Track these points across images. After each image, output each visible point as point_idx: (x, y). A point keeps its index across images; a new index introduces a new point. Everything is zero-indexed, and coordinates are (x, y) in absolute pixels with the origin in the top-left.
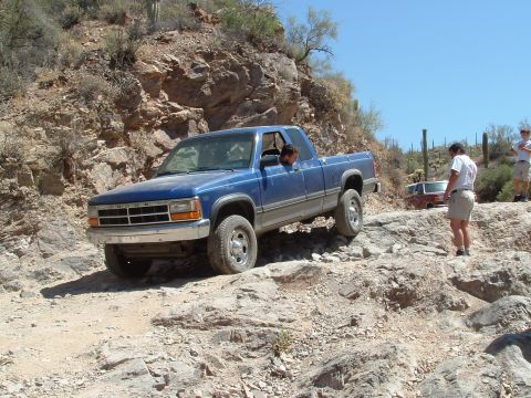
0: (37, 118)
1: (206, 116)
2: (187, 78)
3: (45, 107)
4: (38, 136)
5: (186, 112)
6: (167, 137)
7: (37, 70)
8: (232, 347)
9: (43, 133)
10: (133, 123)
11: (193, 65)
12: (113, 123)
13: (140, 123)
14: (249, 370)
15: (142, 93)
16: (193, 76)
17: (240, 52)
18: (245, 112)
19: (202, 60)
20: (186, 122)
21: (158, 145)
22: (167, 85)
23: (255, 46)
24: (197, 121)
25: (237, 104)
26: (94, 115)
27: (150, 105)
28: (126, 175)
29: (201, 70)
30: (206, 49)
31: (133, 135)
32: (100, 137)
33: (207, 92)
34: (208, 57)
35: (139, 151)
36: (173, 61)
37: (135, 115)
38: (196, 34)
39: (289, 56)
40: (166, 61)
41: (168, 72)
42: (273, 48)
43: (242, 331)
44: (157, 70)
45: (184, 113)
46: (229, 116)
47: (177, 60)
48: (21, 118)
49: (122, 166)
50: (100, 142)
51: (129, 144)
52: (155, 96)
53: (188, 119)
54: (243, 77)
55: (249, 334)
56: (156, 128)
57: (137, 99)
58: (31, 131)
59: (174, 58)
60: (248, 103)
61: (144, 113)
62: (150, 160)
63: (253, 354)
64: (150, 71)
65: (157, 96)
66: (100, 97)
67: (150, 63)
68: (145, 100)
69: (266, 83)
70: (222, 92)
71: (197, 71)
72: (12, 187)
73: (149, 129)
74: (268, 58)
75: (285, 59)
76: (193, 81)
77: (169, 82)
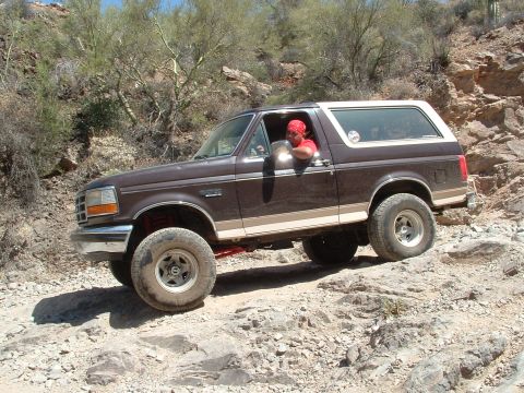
2: (502, 71)
6: (483, 126)
16: (508, 67)
19: (519, 51)
21: (471, 134)
22: (481, 79)
27: (463, 101)
29: (517, 60)
36: (487, 57)
40: (479, 59)
41: (482, 68)
47: (492, 55)
52: (469, 91)
53: (504, 107)
56: (471, 120)
57: (446, 97)
59: (489, 54)
61: (455, 108)
63: (365, 315)
65: (472, 91)
67: (462, 63)
68: (455, 96)
71: (511, 63)
76: (509, 72)
77: (485, 76)
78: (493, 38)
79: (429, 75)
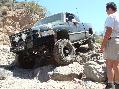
1: (20, 24)
5: (16, 23)
8: (4, 52)
10: (5, 24)
11: (18, 15)
12: (1, 24)
13: (7, 24)
14: (5, 55)
15: (7, 19)
17: (28, 13)
18: (27, 23)
20: (16, 25)
23: (31, 12)
24: (18, 25)
25: (26, 22)
28: (3, 33)
30: (21, 12)
31: (5, 26)
33: (20, 20)
34: (21, 14)
35: (6, 29)
37: (6, 23)
38: (20, 10)
39: (38, 14)
42: (35, 13)
43: (6, 51)
44: (10, 15)
45: (15, 23)
46: (24, 24)
49: (2, 31)
51: (4, 28)
54: (27, 18)
55: (7, 51)
60: (28, 22)
62: (8, 31)
64: (9, 15)
69: (31, 19)
70: (23, 20)
73: (8, 25)
74: (33, 14)
75: (37, 15)
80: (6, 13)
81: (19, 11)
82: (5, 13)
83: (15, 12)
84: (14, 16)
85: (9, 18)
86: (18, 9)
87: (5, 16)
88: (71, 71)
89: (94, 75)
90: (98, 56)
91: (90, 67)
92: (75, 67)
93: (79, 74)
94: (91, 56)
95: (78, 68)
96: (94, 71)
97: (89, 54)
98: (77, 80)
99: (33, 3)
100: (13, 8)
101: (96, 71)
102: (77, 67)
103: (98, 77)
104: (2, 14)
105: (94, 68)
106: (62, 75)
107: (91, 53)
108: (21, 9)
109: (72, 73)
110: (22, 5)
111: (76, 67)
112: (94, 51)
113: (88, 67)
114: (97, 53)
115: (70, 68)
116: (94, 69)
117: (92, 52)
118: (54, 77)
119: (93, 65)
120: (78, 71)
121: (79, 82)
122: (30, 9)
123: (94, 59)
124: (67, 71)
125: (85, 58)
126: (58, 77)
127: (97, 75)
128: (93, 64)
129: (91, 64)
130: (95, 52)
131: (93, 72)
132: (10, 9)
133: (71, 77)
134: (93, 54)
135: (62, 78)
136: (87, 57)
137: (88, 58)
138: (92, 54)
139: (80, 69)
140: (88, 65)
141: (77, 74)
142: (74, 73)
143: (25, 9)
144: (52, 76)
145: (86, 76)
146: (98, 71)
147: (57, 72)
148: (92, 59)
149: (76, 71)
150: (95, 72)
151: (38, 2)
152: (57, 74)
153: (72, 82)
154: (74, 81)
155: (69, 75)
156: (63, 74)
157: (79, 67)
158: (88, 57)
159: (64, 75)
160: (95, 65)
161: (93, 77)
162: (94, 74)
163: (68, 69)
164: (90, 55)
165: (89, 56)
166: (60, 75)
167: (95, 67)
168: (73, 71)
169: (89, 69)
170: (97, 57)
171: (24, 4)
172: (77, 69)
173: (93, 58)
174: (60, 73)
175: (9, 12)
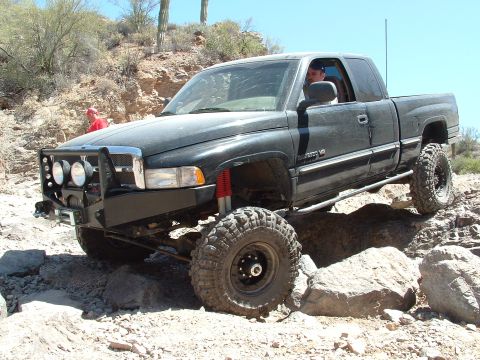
0: (72, 104)
2: (172, 82)
3: (78, 98)
4: (71, 115)
7: (83, 76)
9: (75, 113)
10: (132, 110)
11: (177, 74)
12: (119, 109)
13: (138, 109)
15: (140, 91)
16: (176, 81)
19: (183, 71)
22: (157, 86)
26: (107, 104)
27: (145, 99)
29: (181, 77)
30: (187, 63)
31: (132, 117)
32: (111, 117)
34: (187, 69)
37: (134, 104)
38: (186, 54)
40: (158, 71)
41: (159, 79)
44: (151, 76)
47: (166, 70)
48: (63, 104)
50: (109, 120)
52: (149, 93)
56: (149, 113)
57: (135, 94)
58: (67, 112)
59: (163, 69)
61: (140, 103)
64: (146, 77)
65: (151, 93)
66: (112, 93)
67: (147, 72)
68: (141, 95)
71: (178, 78)
72: (53, 142)
73: (143, 113)
76: (176, 84)
77: (160, 84)
78: (164, 59)
79: (124, 77)
80: (136, 71)
81: (179, 58)
82: (131, 70)
83: (165, 62)
84: (164, 77)
85: (147, 85)
86: (175, 51)
87: (132, 80)
88: (375, 282)
89: (459, 299)
90: (477, 225)
91: (445, 266)
92: (389, 267)
93: (402, 294)
94: (451, 226)
95: (400, 270)
96: (460, 281)
97: (441, 219)
98: (396, 315)
99: (229, 28)
100: (158, 50)
101: (469, 281)
102: (396, 265)
103: (476, 305)
104: (122, 74)
105: (460, 271)
106: (342, 296)
107: (451, 215)
108: (187, 50)
109: (379, 288)
110: (191, 36)
111: (393, 267)
112: (462, 207)
113: (437, 268)
114: (472, 214)
115: (371, 272)
116: (458, 276)
117: (453, 212)
118: (310, 302)
119: (455, 261)
120: (400, 283)
121: (403, 323)
122: (220, 49)
123: (461, 235)
124: (357, 283)
125: (428, 233)
126: (324, 302)
127: (472, 299)
128: (457, 258)
129: (448, 257)
130: (466, 209)
131: (456, 286)
132: (148, 55)
133: (372, 304)
134: (458, 217)
135: (338, 308)
136: (433, 227)
137: (439, 235)
138: (453, 218)
139: (407, 276)
140: (436, 261)
141: (394, 295)
142: (385, 290)
143: (203, 51)
144: (305, 298)
145: (428, 299)
146: (474, 284)
147: (320, 283)
148: (453, 235)
149: (394, 281)
150: (464, 287)
151: (249, 22)
152: (322, 293)
153: (378, 322)
154: (383, 318)
155: (364, 295)
156: (345, 291)
157: (405, 269)
158: (440, 228)
159: (348, 295)
160: (463, 259)
161: (457, 304)
162: (460, 294)
163: (361, 275)
164: (447, 221)
165: (442, 223)
166: (331, 295)
167: (463, 266)
168: (382, 281)
169: (442, 276)
170: (471, 230)
171: (198, 33)
172: (398, 276)
173: (456, 234)
174: (333, 290)
175: (146, 64)
